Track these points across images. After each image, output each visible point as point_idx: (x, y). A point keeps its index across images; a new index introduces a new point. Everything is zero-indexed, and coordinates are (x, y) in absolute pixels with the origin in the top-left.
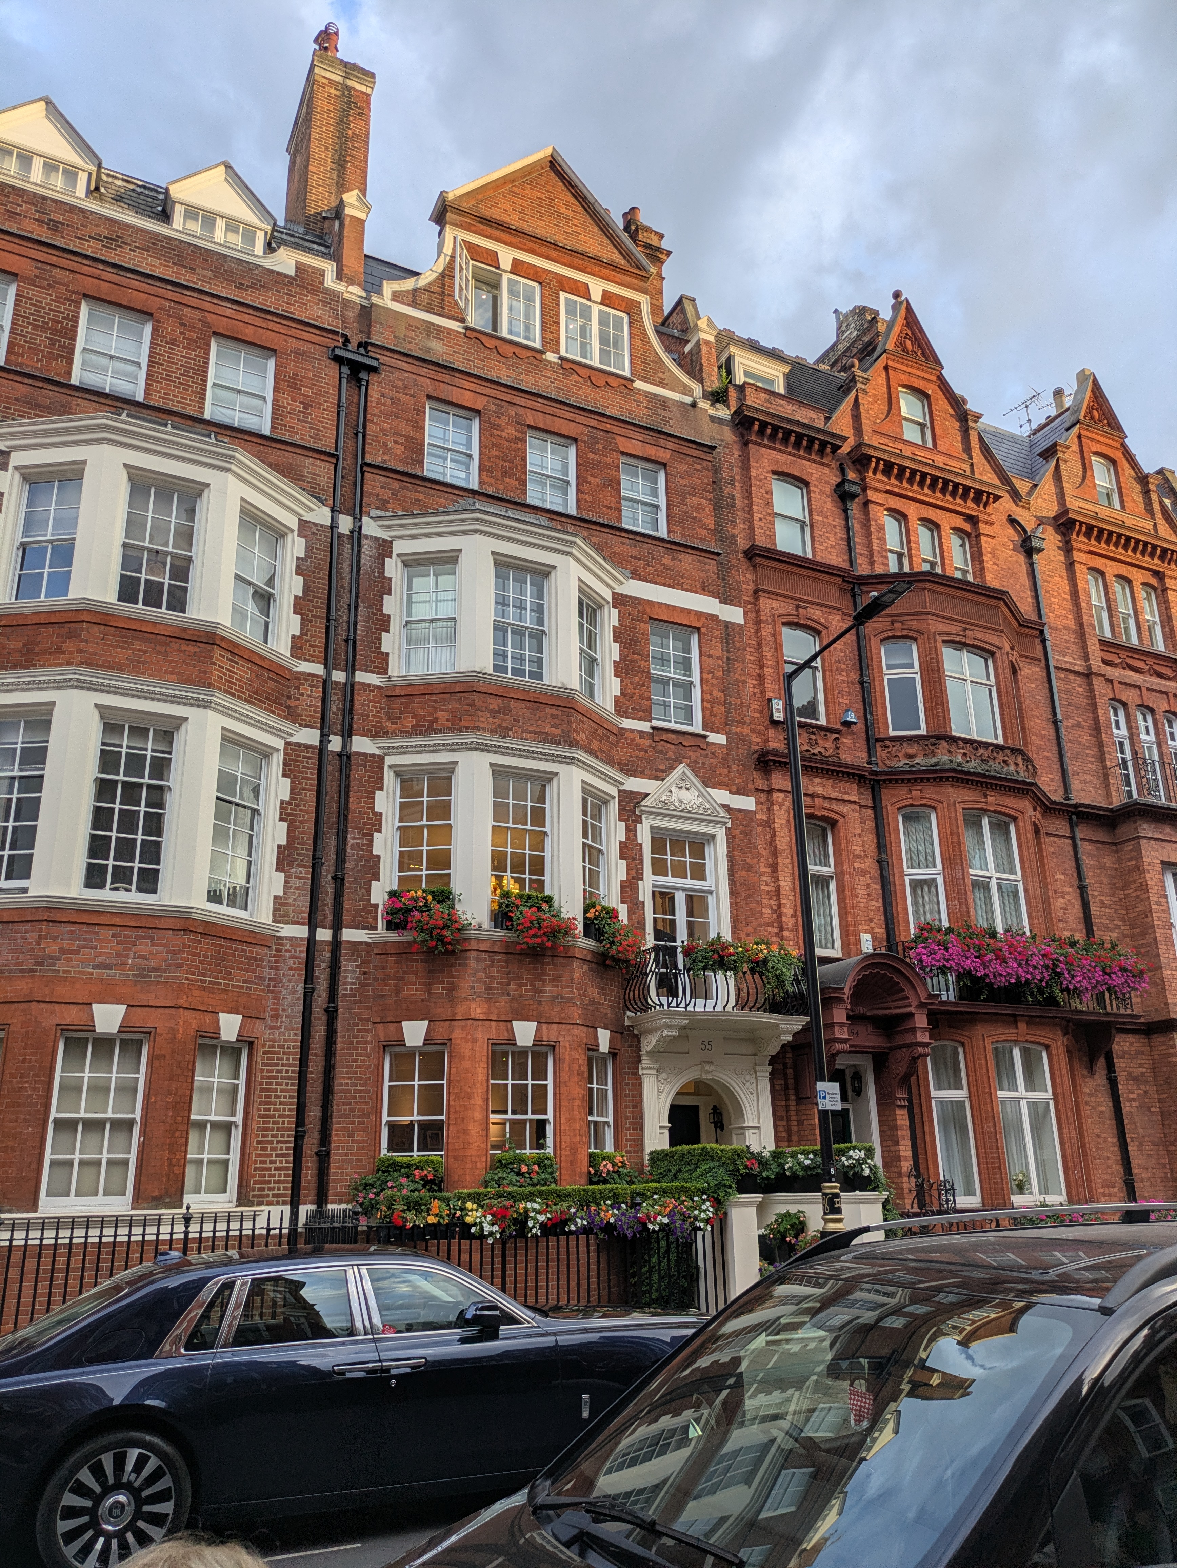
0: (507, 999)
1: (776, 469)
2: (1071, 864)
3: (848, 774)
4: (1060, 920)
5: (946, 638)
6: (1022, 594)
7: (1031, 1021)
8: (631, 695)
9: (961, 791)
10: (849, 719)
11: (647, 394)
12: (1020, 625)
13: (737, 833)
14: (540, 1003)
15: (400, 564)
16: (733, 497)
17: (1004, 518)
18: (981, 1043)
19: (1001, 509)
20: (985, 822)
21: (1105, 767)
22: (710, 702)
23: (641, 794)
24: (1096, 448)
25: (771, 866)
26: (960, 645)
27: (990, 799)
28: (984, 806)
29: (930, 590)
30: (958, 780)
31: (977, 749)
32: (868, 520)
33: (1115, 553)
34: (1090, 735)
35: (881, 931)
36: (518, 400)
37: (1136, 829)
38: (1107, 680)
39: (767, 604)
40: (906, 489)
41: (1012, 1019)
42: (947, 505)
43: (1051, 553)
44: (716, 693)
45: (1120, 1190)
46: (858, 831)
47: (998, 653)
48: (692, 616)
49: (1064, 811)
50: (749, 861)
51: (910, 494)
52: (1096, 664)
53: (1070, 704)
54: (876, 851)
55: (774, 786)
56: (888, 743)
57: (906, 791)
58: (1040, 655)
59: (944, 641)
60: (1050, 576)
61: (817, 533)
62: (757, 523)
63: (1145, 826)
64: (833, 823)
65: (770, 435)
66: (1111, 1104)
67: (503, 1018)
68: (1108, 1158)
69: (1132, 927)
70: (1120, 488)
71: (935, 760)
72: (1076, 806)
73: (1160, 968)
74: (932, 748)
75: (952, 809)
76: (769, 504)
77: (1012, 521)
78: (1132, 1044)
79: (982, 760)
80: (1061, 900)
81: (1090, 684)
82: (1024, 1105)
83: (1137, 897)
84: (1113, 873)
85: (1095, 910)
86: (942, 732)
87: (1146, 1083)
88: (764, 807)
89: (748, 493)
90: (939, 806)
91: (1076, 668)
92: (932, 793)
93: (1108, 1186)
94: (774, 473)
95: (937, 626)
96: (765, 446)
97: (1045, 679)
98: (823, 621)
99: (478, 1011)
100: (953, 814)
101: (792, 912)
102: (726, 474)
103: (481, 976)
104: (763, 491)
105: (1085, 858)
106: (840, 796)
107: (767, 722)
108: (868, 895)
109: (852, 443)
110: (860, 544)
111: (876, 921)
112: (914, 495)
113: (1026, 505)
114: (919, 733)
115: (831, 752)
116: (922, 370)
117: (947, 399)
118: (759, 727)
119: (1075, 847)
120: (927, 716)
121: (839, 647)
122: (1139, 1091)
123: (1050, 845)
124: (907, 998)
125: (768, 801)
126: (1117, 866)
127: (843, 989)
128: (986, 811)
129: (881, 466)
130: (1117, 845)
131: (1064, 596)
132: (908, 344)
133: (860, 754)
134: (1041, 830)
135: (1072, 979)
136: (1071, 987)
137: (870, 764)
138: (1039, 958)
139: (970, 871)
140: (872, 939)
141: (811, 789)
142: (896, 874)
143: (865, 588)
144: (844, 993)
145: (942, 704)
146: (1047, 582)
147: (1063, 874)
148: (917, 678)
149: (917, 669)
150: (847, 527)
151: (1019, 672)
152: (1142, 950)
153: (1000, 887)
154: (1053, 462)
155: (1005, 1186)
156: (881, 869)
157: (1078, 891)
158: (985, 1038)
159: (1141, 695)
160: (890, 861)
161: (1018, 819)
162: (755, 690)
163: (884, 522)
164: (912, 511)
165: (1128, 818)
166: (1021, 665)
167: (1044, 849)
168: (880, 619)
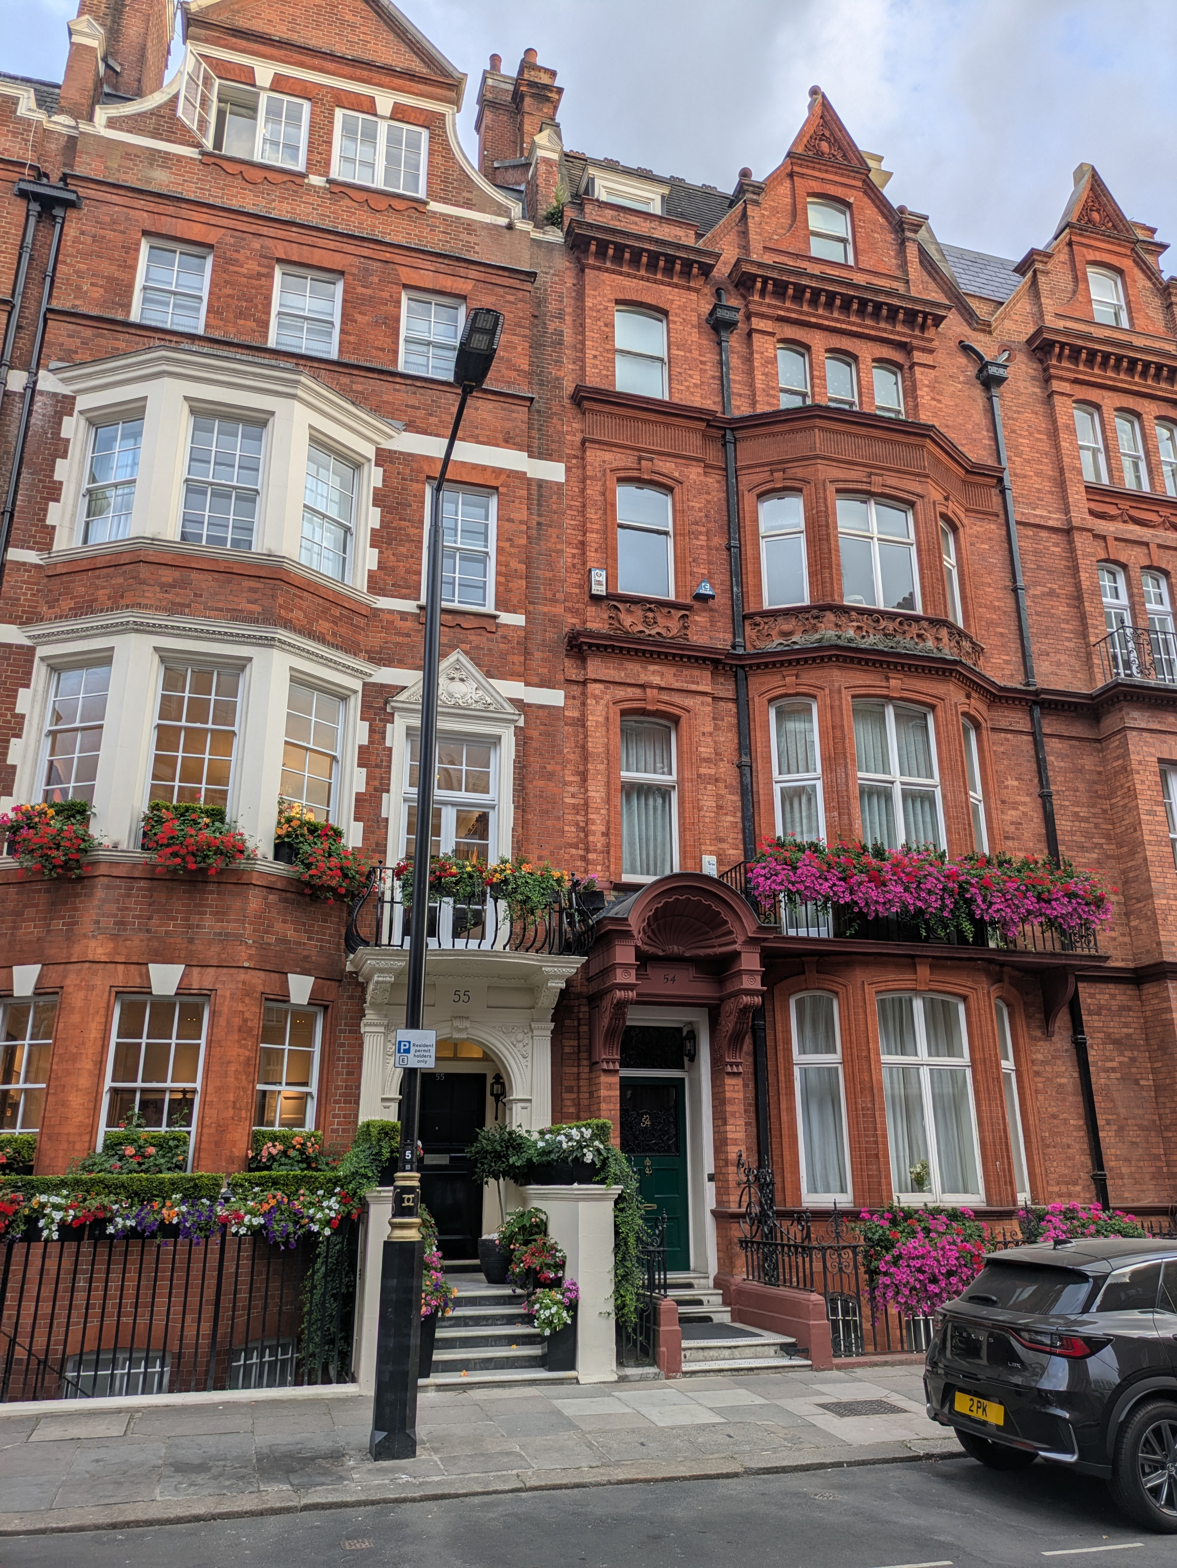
0: (144, 935)
1: (621, 296)
2: (1029, 766)
3: (697, 658)
4: (1007, 838)
5: (841, 486)
6: (975, 436)
7: (937, 964)
8: (393, 569)
9: (851, 674)
10: (702, 591)
11: (445, 217)
12: (967, 471)
13: (535, 734)
14: (191, 941)
15: (83, 423)
16: (561, 334)
17: (953, 344)
18: (860, 992)
19: (950, 333)
20: (890, 712)
21: (1088, 645)
22: (505, 575)
23: (396, 687)
24: (1093, 256)
25: (578, 773)
26: (865, 495)
28: (885, 692)
29: (822, 429)
30: (845, 659)
31: (878, 621)
32: (752, 353)
33: (1114, 379)
34: (1068, 605)
35: (735, 854)
36: (265, 231)
37: (1122, 718)
38: (1096, 536)
39: (595, 457)
40: (808, 314)
41: (909, 960)
42: (867, 331)
43: (1021, 384)
44: (515, 564)
45: (1086, 1188)
46: (709, 729)
47: (919, 504)
48: (488, 474)
49: (1020, 700)
50: (549, 768)
51: (813, 320)
52: (1080, 515)
53: (1039, 568)
54: (736, 753)
55: (591, 675)
56: (758, 619)
57: (779, 677)
58: (997, 508)
59: (838, 491)
60: (1019, 412)
61: (676, 371)
62: (589, 362)
63: (1136, 714)
64: (676, 720)
65: (613, 257)
66: (1076, 1075)
67: (134, 959)
68: (1069, 1146)
69: (1120, 845)
70: (1128, 303)
71: (817, 636)
72: (1037, 693)
73: (1151, 896)
74: (812, 621)
75: (836, 696)
76: (609, 338)
77: (966, 349)
78: (1113, 996)
79: (885, 635)
80: (1013, 812)
81: (1071, 542)
82: (925, 1073)
83: (1125, 806)
84: (1095, 777)
85: (1063, 824)
86: (828, 601)
87: (1134, 1047)
88: (577, 703)
89: (580, 327)
90: (819, 693)
91: (1051, 523)
92: (811, 677)
93: (1067, 1183)
94: (618, 302)
95: (827, 472)
96: (607, 270)
97: (1003, 538)
98: (676, 474)
99: (100, 951)
100: (837, 703)
101: (603, 829)
102: (552, 306)
103: (112, 908)
104: (601, 323)
105: (1052, 758)
106: (685, 686)
107: (587, 598)
108: (720, 807)
109: (733, 261)
110: (739, 382)
111: (730, 841)
112: (821, 321)
113: (986, 328)
114: (799, 604)
115: (674, 632)
116: (842, 175)
117: (877, 207)
118: (577, 606)
119: (1038, 746)
120: (811, 584)
121: (697, 505)
122: (1122, 1059)
123: (998, 743)
124: (731, 932)
125: (584, 694)
126: (1101, 769)
127: (626, 919)
128: (888, 698)
129: (770, 287)
130: (1098, 741)
131: (1037, 436)
132: (824, 146)
133: (721, 635)
134: (984, 724)
135: (989, 907)
136: (987, 918)
137: (734, 647)
138: (938, 879)
139: (860, 774)
140: (720, 862)
141: (643, 678)
142: (761, 782)
143: (739, 434)
144: (629, 925)
145: (830, 568)
146: (1013, 419)
147: (1017, 779)
148: (803, 537)
149: (802, 527)
150: (721, 363)
151: (961, 530)
152: (1131, 875)
153: (909, 796)
154: (1030, 274)
155: (883, 1180)
156: (742, 775)
157: (1039, 800)
158: (866, 986)
159: (1150, 554)
160: (754, 765)
161: (939, 709)
162: (576, 561)
163: (776, 356)
164: (818, 341)
165: (1113, 705)
166: (965, 521)
167: (986, 748)
168: (758, 470)
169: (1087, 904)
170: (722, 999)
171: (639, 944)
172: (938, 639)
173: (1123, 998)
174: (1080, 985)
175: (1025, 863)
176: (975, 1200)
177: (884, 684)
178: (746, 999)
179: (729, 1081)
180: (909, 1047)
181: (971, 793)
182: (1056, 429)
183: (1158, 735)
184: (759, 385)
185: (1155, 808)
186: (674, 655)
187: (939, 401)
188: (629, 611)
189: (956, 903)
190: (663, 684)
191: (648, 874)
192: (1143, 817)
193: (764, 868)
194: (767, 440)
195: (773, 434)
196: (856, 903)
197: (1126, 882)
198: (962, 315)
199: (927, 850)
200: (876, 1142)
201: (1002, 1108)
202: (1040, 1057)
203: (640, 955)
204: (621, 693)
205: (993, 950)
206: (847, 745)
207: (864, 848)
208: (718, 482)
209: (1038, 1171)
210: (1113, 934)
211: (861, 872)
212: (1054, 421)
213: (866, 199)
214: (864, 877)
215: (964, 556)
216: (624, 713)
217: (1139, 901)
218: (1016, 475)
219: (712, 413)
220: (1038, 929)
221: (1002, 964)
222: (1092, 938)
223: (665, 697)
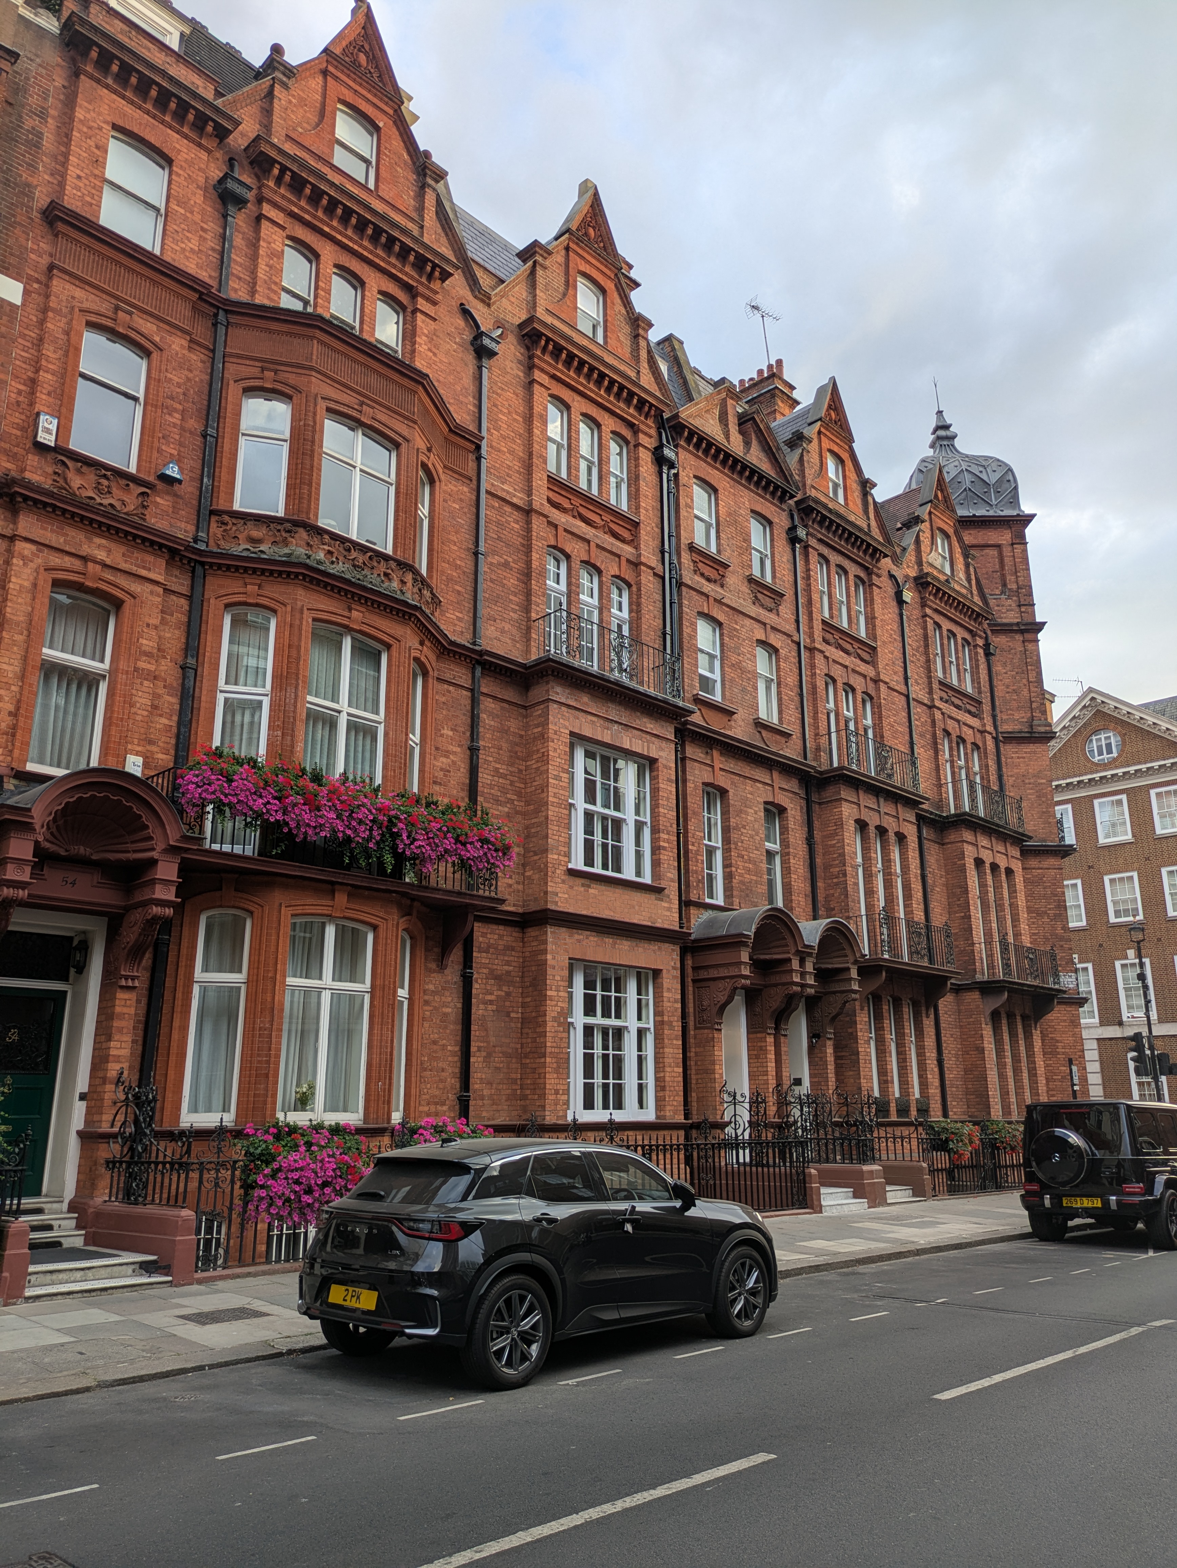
1: (120, 123)
2: (464, 720)
3: (152, 543)
4: (435, 782)
5: (332, 405)
6: (462, 398)
7: (356, 892)
9: (314, 595)
10: (167, 472)
12: (451, 430)
16: (38, 135)
17: (455, 304)
18: (275, 913)
19: (454, 292)
20: (347, 644)
21: (529, 619)
24: (584, 267)
26: (354, 423)
27: (355, 614)
28: (345, 622)
29: (320, 342)
30: (312, 580)
31: (349, 550)
32: (258, 239)
33: (584, 386)
34: (518, 580)
35: (165, 759)
37: (547, 691)
38: (549, 523)
39: (61, 287)
40: (321, 221)
41: (330, 886)
42: (377, 261)
43: (508, 364)
45: (452, 1107)
46: (156, 622)
47: (404, 445)
49: (466, 656)
51: (326, 229)
52: (540, 500)
53: (500, 539)
54: (182, 653)
55: (22, 532)
56: (226, 518)
57: (241, 583)
58: (472, 473)
59: (329, 410)
60: (503, 389)
61: (172, 227)
62: (70, 180)
63: (559, 689)
64: (118, 604)
65: (117, 75)
66: (460, 1005)
68: (443, 1070)
69: (527, 803)
70: (605, 321)
71: (286, 551)
72: (481, 653)
73: (546, 851)
74: (284, 534)
75: (298, 616)
76: (99, 162)
77: (465, 312)
78: (501, 937)
79: (354, 566)
80: (444, 760)
81: (529, 523)
82: (326, 997)
83: (537, 769)
84: (517, 740)
85: (484, 777)
86: (303, 517)
87: (511, 983)
89: (65, 137)
90: (280, 609)
91: (515, 500)
92: (274, 590)
93: (436, 1104)
94: (116, 127)
95: (319, 386)
96: (106, 86)
97: (473, 503)
98: (157, 339)
100: (297, 622)
104: (91, 144)
105: (485, 716)
106: (135, 569)
107: (29, 445)
108: (155, 707)
109: (252, 136)
110: (241, 265)
111: (161, 744)
112: (333, 233)
113: (486, 299)
114: (272, 514)
115: (131, 508)
116: (375, 95)
117: (404, 142)
118: (15, 450)
119: (474, 702)
120: (288, 496)
121: (176, 379)
122: (500, 993)
123: (442, 693)
124: (151, 838)
125: (9, 551)
126: (523, 733)
127: (29, 810)
128: (349, 629)
129: (287, 177)
130: (525, 707)
131: (515, 416)
132: (362, 58)
133: (183, 525)
134: (431, 673)
135: (412, 843)
136: (408, 853)
137: (196, 540)
138: (370, 811)
139: (310, 698)
140: (146, 765)
141: (86, 549)
142: (205, 688)
143: (233, 319)
144: (32, 817)
145: (310, 485)
146: (497, 394)
147: (452, 730)
148: (286, 447)
149: (287, 435)
150: (223, 237)
151: (437, 483)
152: (533, 830)
153: (354, 727)
154: (530, 263)
155: (269, 1099)
156: (184, 677)
157: (468, 752)
158: (283, 908)
159: (589, 551)
160: (199, 669)
161: (394, 649)
162: (21, 399)
163: (283, 251)
164: (328, 252)
165: (542, 677)
166: (442, 477)
167: (430, 695)
168: (248, 362)
169: (496, 850)
170: (128, 909)
171: (40, 839)
172: (403, 582)
173: (509, 939)
174: (476, 924)
175: (449, 807)
176: (353, 1118)
177: (346, 613)
178: (156, 910)
179: (121, 995)
180: (315, 971)
181: (411, 736)
182: (531, 415)
183: (573, 711)
184: (261, 274)
185: (562, 774)
186: (127, 533)
187: (435, 354)
188: (79, 471)
189: (383, 835)
190: (108, 561)
191: (59, 766)
192: (551, 780)
193: (197, 776)
194: (263, 334)
195: (270, 331)
196: (287, 824)
197: (528, 836)
198: (467, 279)
199: (364, 782)
200: (268, 1062)
201: (392, 1032)
202: (431, 987)
203: (38, 850)
204: (56, 560)
205: (408, 884)
206: (301, 666)
207: (303, 771)
208: (202, 361)
209: (413, 1091)
210: (510, 881)
211: (298, 794)
212: (531, 408)
213: (394, 129)
214: (299, 799)
215: (437, 509)
216: (57, 584)
217: (536, 854)
218: (492, 447)
219: (207, 286)
220: (450, 869)
221: (413, 899)
222: (494, 882)
223: (108, 576)
